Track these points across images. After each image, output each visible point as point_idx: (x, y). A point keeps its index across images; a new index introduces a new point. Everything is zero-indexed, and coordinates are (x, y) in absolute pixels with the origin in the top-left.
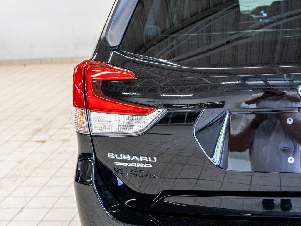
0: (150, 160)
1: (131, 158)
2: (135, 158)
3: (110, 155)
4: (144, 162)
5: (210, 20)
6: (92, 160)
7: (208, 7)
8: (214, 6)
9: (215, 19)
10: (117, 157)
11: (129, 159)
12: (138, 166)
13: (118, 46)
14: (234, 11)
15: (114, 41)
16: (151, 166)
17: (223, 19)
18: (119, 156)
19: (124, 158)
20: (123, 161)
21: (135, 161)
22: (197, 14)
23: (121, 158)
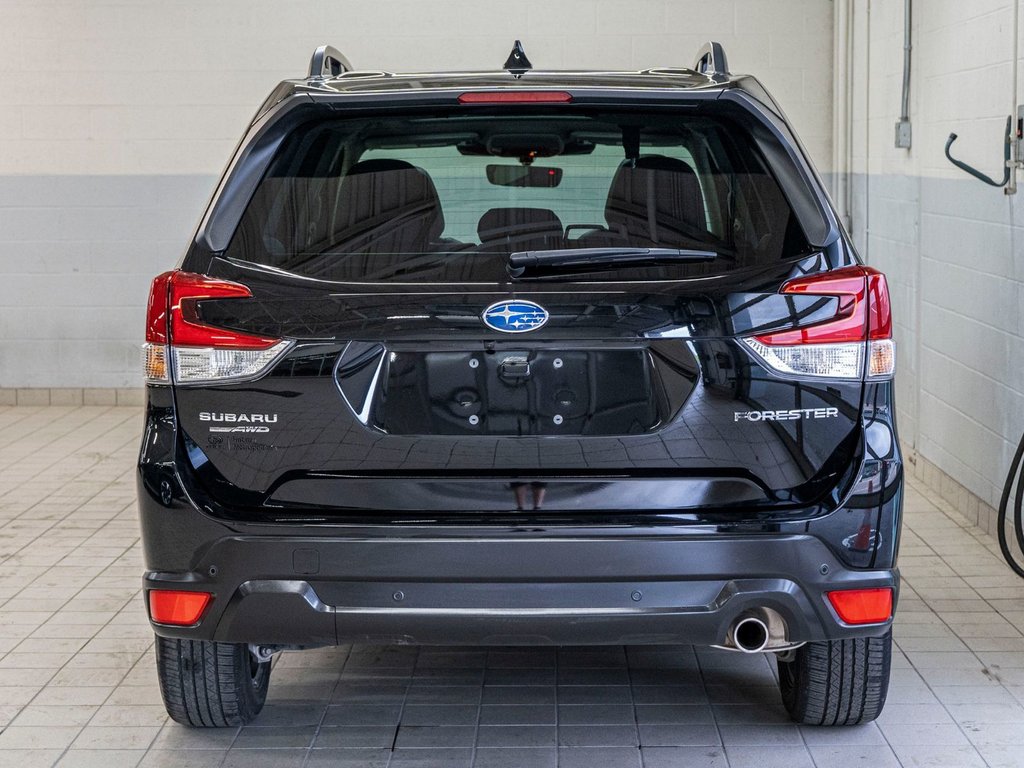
0: (267, 420)
1: (237, 418)
2: (243, 418)
3: (204, 417)
4: (257, 423)
5: (371, 236)
6: (172, 420)
7: (371, 213)
8: (383, 211)
9: (380, 234)
10: (214, 419)
11: (235, 420)
12: (248, 431)
13: (224, 251)
14: (421, 217)
15: (219, 244)
16: (268, 430)
17: (395, 234)
18: (218, 417)
19: (227, 420)
20: (224, 424)
21: (243, 423)
22: (347, 226)
23: (222, 419)
